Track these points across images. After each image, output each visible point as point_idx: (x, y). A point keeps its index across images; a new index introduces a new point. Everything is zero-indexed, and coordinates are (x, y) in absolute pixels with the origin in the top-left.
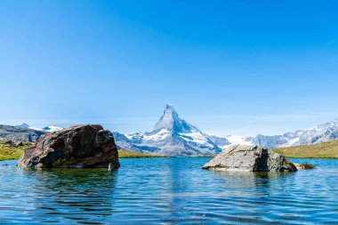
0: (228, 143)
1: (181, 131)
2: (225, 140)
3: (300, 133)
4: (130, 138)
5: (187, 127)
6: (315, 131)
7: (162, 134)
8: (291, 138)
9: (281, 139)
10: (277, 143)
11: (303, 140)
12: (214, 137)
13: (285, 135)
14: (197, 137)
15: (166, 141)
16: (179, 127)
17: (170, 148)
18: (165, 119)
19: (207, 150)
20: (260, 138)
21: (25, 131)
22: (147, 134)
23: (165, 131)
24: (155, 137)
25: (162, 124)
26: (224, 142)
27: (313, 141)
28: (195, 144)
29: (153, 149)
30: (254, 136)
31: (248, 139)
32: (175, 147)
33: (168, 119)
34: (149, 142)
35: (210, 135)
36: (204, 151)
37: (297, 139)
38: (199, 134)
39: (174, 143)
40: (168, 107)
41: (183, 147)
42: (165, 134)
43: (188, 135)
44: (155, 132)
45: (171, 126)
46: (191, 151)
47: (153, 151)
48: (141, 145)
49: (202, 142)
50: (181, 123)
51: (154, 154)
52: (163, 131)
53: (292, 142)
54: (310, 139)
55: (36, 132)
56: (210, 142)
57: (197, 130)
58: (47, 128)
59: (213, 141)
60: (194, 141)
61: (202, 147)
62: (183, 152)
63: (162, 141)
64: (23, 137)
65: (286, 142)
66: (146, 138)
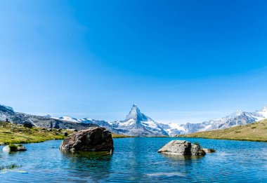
0: (170, 128)
1: (142, 120)
3: (212, 122)
4: (111, 124)
5: (145, 118)
6: (221, 121)
7: (130, 122)
8: (206, 125)
9: (201, 125)
10: (199, 128)
11: (214, 126)
12: (162, 124)
13: (203, 123)
14: (151, 124)
15: (133, 126)
16: (140, 118)
17: (135, 130)
18: (132, 113)
19: (157, 131)
20: (188, 126)
22: (121, 122)
24: (126, 124)
25: (131, 116)
26: (167, 126)
27: (220, 127)
28: (150, 128)
29: (125, 131)
30: (185, 124)
31: (182, 125)
32: (138, 130)
33: (134, 113)
34: (122, 127)
35: (159, 122)
36: (155, 132)
37: (210, 126)
38: (152, 122)
39: (138, 127)
40: (134, 106)
41: (143, 130)
42: (132, 122)
43: (146, 122)
44: (126, 121)
45: (136, 117)
46: (147, 132)
48: (118, 128)
49: (154, 127)
50: (141, 115)
51: (126, 134)
52: (131, 120)
53: (207, 128)
54: (218, 125)
55: (55, 120)
56: (159, 127)
57: (151, 120)
58: (62, 118)
59: (161, 126)
60: (149, 126)
61: (154, 130)
62: (142, 133)
63: (130, 126)
64: (48, 123)
65: (204, 127)
66: (121, 124)
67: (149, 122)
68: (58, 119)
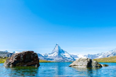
0: (78, 57)
1: (61, 53)
2: (77, 56)
3: (103, 54)
4: (43, 55)
5: (63, 52)
6: (108, 53)
7: (55, 54)
8: (100, 55)
9: (96, 56)
10: (95, 57)
11: (104, 56)
12: (73, 55)
13: (98, 54)
15: (56, 56)
16: (61, 52)
17: (57, 59)
18: (56, 49)
19: (70, 59)
20: (89, 55)
21: (6, 53)
22: (49, 54)
23: (56, 53)
24: (52, 55)
25: (55, 50)
26: (76, 56)
28: (66, 58)
29: (52, 59)
31: (85, 56)
32: (59, 59)
33: (57, 49)
34: (50, 57)
35: (72, 54)
36: (69, 60)
37: (102, 56)
38: (68, 54)
39: (59, 57)
40: (57, 45)
41: (62, 59)
42: (56, 54)
43: (64, 54)
44: (52, 53)
45: (58, 51)
46: (65, 60)
47: (51, 60)
48: (47, 58)
49: (69, 57)
50: (61, 50)
51: (52, 61)
52: (55, 53)
53: (100, 57)
54: (106, 56)
55: (10, 53)
56: (72, 57)
57: (67, 53)
58: (14, 52)
59: (73, 56)
60: (66, 56)
61: (69, 59)
62: (62, 61)
63: (55, 56)
64: (6, 55)
65: (98, 57)
66: (49, 55)
67: (66, 54)
68: (12, 53)
